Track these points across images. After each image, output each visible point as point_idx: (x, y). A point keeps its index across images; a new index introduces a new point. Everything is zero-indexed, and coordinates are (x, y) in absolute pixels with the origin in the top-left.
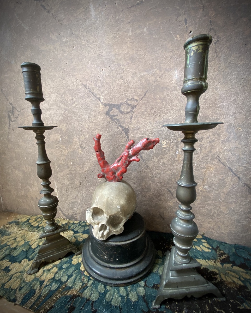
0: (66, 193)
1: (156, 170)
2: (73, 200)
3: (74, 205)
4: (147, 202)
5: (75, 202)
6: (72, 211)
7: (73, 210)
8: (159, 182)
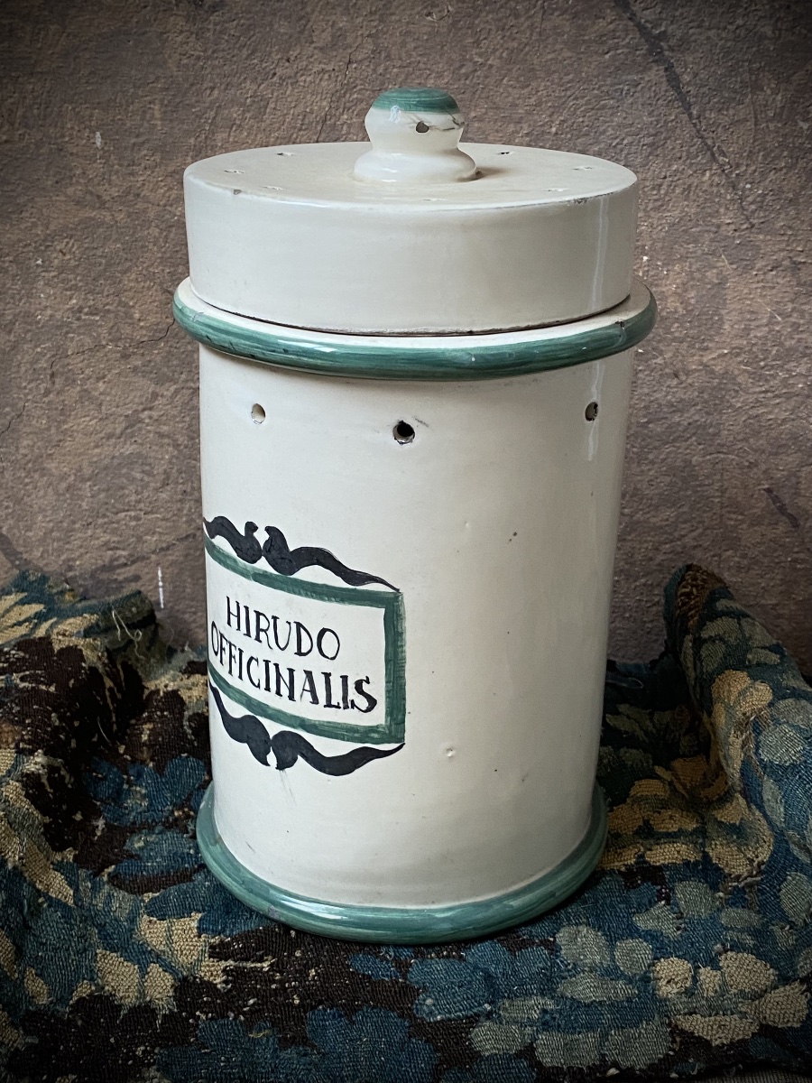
0: (47, 393)
1: (772, 176)
2: (107, 450)
3: (123, 488)
4: (693, 415)
5: (130, 461)
6: (106, 538)
7: (114, 532)
8: (786, 263)
